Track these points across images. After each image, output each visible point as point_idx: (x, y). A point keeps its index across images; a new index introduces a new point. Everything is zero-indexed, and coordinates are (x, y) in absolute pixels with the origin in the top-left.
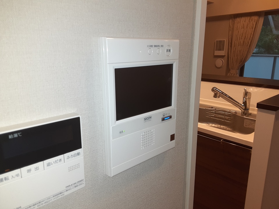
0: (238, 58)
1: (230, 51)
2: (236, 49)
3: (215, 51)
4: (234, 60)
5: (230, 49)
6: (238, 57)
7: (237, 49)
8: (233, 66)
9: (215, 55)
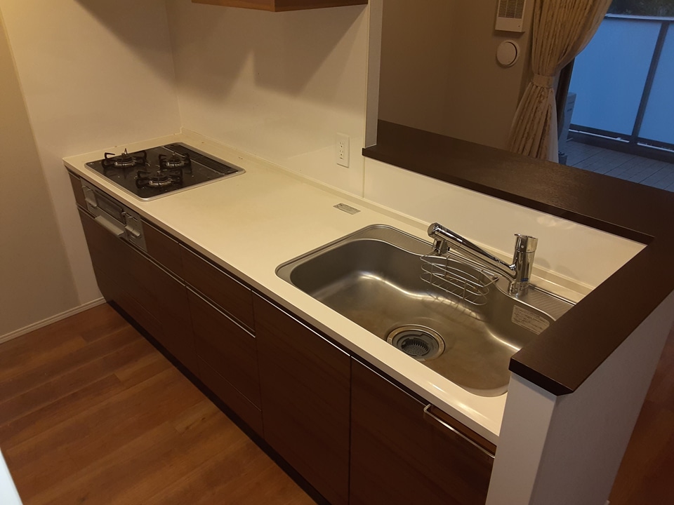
0: (557, 42)
1: (536, 21)
2: (552, 16)
3: (499, 19)
4: (545, 49)
5: (538, 16)
6: (557, 40)
7: (555, 16)
8: (541, 65)
9: (497, 29)
